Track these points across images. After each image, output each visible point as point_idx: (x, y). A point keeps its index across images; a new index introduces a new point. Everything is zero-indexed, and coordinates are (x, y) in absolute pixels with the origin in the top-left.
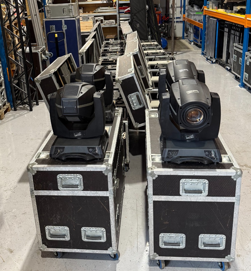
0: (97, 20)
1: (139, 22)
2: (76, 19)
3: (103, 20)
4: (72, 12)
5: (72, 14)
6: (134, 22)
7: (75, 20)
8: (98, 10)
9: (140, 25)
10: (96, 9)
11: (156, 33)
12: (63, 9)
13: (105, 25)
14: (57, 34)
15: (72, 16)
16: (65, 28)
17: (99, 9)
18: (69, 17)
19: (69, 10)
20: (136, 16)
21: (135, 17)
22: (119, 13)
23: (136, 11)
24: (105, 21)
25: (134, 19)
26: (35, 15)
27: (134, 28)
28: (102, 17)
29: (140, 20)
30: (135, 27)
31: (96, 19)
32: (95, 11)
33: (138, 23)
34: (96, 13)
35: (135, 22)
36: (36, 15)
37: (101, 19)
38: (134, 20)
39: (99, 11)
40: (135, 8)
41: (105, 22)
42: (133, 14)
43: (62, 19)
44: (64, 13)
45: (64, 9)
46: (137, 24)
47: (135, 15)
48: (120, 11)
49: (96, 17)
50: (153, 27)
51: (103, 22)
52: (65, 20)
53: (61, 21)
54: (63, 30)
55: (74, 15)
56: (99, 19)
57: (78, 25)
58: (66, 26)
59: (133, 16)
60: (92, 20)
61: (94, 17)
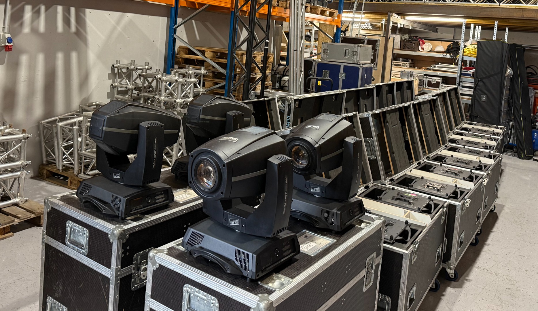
0: (431, 81)
1: (487, 92)
2: (360, 66)
3: (440, 83)
4: (357, 55)
5: (357, 59)
6: (478, 92)
8: (434, 67)
9: (488, 97)
10: (432, 65)
11: (521, 119)
12: (345, 50)
14: (321, 82)
15: (355, 61)
16: (342, 76)
17: (437, 66)
18: (351, 62)
19: (353, 53)
20: (483, 82)
21: (480, 84)
22: (461, 74)
23: (485, 74)
24: (444, 85)
25: (479, 86)
26: (294, 50)
27: (476, 101)
28: (439, 78)
29: (489, 90)
31: (428, 79)
32: (429, 68)
33: (485, 94)
34: (431, 70)
35: (480, 92)
36: (296, 50)
37: (437, 82)
38: (478, 89)
39: (436, 68)
40: (484, 70)
42: (478, 78)
43: (341, 64)
44: (345, 56)
45: (346, 51)
46: (482, 96)
47: (481, 80)
48: (463, 72)
49: (429, 77)
50: (517, 107)
51: (440, 85)
52: (344, 66)
53: (340, 66)
54: (339, 79)
55: (359, 61)
56: (434, 80)
57: (366, 76)
58: (344, 74)
59: (477, 82)
60: (418, 80)
61: (425, 77)
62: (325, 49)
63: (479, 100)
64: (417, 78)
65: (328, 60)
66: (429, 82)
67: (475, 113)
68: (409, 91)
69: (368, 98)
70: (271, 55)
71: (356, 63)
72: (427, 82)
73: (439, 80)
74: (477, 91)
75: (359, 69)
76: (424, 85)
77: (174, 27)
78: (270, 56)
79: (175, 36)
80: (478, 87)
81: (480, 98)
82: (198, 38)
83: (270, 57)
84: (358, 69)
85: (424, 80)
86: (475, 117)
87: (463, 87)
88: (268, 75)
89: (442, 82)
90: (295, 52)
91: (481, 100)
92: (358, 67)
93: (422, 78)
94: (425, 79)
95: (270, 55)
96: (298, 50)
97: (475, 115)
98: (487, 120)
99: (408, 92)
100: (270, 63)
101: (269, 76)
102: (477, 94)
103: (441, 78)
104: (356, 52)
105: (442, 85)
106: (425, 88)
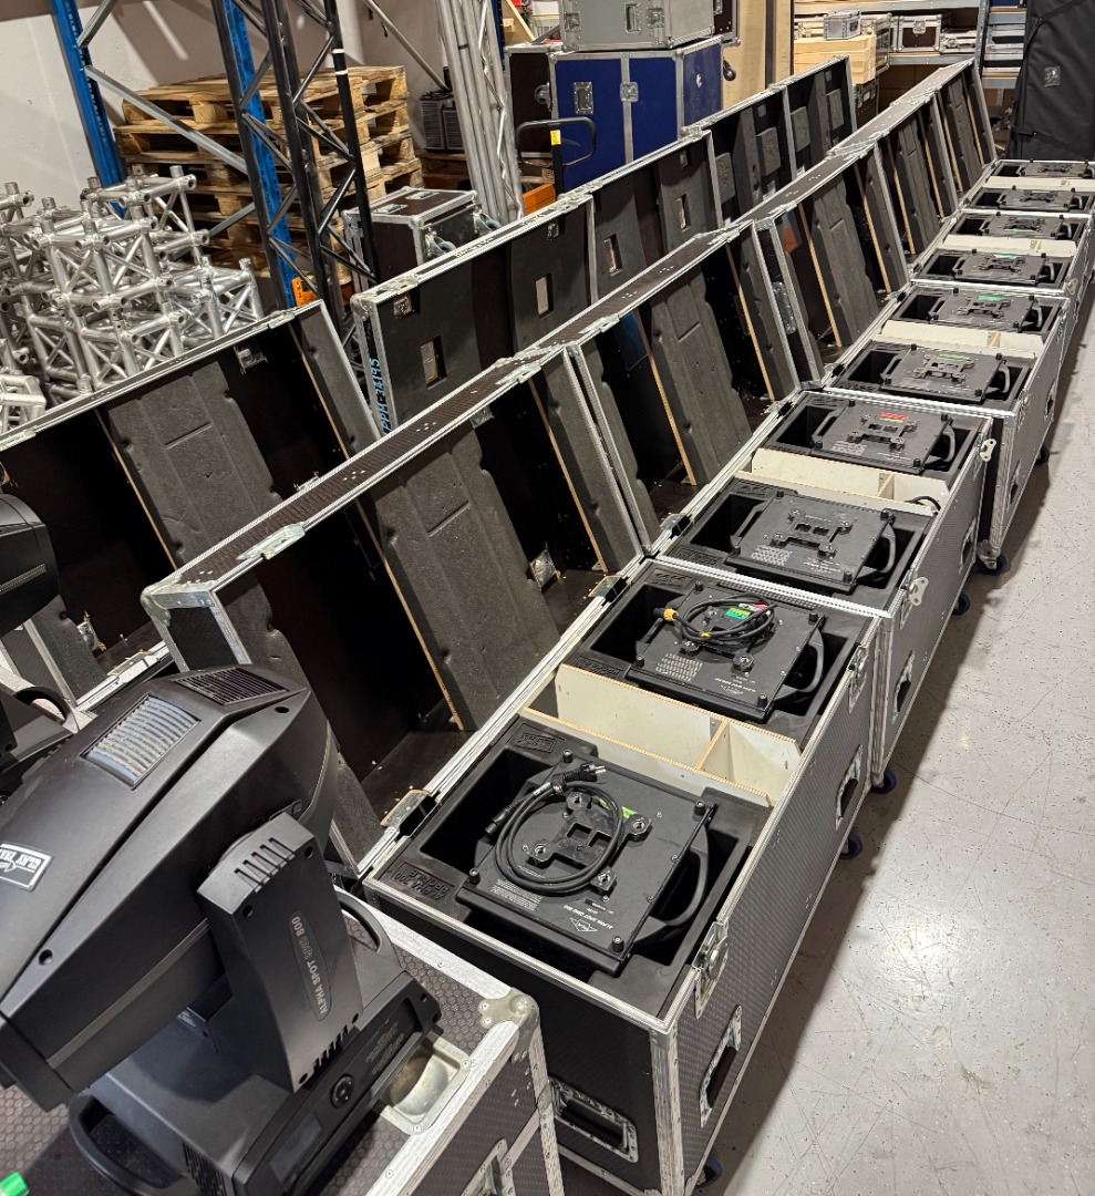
0: (912, 29)
1: (1060, 57)
2: (676, 55)
3: (938, 31)
4: (663, 20)
5: (664, 34)
7: (674, 59)
9: (1063, 73)
12: (628, 9)
13: (941, 54)
14: (558, 133)
15: (661, 40)
16: (629, 94)
18: (648, 45)
19: (651, 15)
20: (1052, 27)
21: (1044, 32)
24: (947, 35)
25: (1039, 41)
26: (460, 48)
27: (1028, 87)
28: (934, 17)
29: (1066, 50)
30: (1033, 85)
31: (904, 25)
33: (1055, 62)
35: (1039, 57)
36: (467, 46)
37: (928, 28)
38: (1039, 51)
41: (945, 43)
43: (619, 55)
44: (629, 27)
45: (631, 11)
47: (1046, 22)
49: (907, 18)
51: (937, 39)
52: (631, 60)
53: (618, 61)
54: (622, 103)
55: (670, 38)
56: (920, 25)
57: (699, 78)
58: (635, 86)
59: (1034, 28)
60: (874, 35)
61: (896, 18)
62: (570, 15)
63: (1038, 84)
64: (869, 30)
65: (583, 47)
66: (908, 32)
67: (1025, 127)
68: (835, 94)
69: (691, 174)
70: (395, 76)
71: (664, 46)
72: (901, 33)
73: (934, 22)
74: (1034, 57)
75: (674, 63)
76: (894, 45)
77: (75, 43)
78: (394, 79)
79: (89, 74)
80: (1035, 45)
81: (1041, 76)
82: (182, 53)
83: (395, 83)
84: (670, 63)
85: (892, 30)
86: (1025, 137)
87: (996, 43)
88: (401, 140)
89: (942, 27)
90: (464, 51)
91: (1044, 82)
92: (670, 58)
93: (885, 26)
94: (894, 26)
95: (391, 77)
96: (472, 44)
97: (1026, 130)
98: (1061, 139)
99: (832, 100)
100: (400, 102)
101: (405, 141)
102: (1032, 65)
103: (940, 16)
104: (660, 9)
105: (942, 37)
106: (897, 52)
